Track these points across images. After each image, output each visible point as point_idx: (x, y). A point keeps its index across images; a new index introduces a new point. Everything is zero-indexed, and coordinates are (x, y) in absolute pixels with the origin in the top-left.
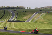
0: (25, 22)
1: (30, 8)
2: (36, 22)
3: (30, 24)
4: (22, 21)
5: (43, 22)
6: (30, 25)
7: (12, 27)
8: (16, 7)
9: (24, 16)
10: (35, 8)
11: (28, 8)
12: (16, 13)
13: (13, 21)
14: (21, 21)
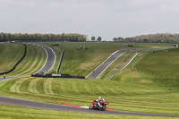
0: (84, 78)
1: (100, 39)
2: (118, 79)
3: (98, 83)
4: (76, 75)
5: (136, 80)
6: (97, 86)
7: (44, 93)
8: (58, 36)
9: (82, 62)
10: (115, 39)
11: (93, 38)
12: (58, 54)
13: (49, 76)
14: (73, 77)
